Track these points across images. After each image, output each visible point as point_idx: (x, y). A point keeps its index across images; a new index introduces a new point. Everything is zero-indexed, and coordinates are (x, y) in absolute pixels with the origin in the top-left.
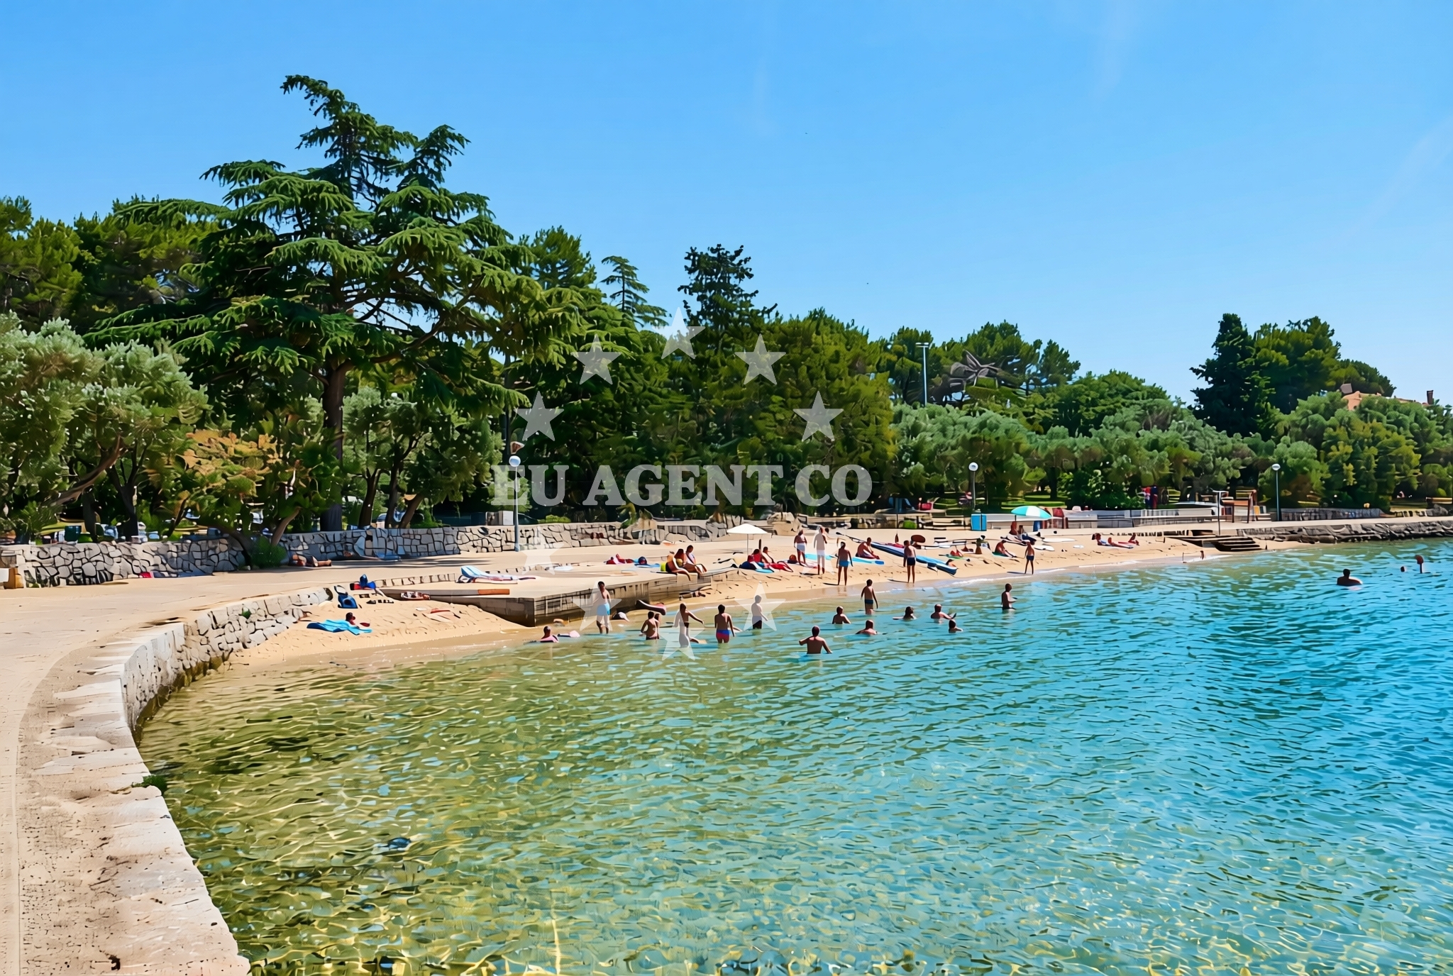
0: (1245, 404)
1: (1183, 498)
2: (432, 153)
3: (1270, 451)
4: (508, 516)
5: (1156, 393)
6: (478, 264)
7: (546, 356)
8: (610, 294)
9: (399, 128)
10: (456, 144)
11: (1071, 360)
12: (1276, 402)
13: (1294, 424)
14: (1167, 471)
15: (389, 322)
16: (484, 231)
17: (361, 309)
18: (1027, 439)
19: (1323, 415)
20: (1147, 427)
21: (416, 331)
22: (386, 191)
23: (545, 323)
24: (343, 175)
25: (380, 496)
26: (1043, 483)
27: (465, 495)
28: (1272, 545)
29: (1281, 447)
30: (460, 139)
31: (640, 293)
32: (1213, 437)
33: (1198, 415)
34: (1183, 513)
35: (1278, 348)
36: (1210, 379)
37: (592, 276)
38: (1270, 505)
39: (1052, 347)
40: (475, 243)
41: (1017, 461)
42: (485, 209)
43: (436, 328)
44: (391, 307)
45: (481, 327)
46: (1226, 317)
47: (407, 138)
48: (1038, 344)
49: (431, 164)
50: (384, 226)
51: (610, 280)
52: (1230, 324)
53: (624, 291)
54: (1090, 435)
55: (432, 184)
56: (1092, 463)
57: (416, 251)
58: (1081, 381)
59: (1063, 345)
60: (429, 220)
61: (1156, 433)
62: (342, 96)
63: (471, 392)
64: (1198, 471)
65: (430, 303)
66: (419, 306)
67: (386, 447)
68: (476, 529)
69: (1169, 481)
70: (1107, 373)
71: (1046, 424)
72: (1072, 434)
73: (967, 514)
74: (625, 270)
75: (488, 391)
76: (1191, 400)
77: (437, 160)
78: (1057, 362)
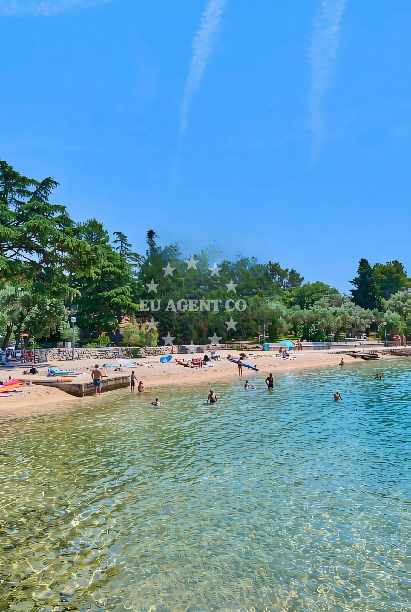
0: (370, 296)
1: (348, 336)
2: (43, 188)
3: (382, 316)
4: (69, 344)
5: (335, 291)
6: (62, 235)
7: (89, 274)
8: (116, 247)
9: (30, 178)
10: (53, 185)
11: (301, 276)
12: (383, 295)
13: (390, 305)
14: (341, 325)
15: (21, 259)
16: (65, 221)
17: (9, 253)
18: (285, 311)
19: (402, 301)
20: (331, 306)
21: (33, 263)
22: (24, 203)
23: (89, 260)
24: (4, 196)
25: (13, 335)
26: (291, 330)
27: (51, 335)
28: (385, 357)
29: (386, 315)
30: (56, 183)
31: (128, 247)
32: (359, 310)
33: (353, 300)
34: (349, 343)
35: (382, 273)
36: (356, 286)
37: (108, 240)
38: (383, 339)
39: (293, 272)
40: (60, 226)
41: (281, 319)
42: (65, 212)
43: (42, 262)
44: (23, 252)
45: (60, 261)
46: (362, 260)
47: (33, 182)
48: (287, 270)
49: (42, 192)
50: (21, 218)
51: (116, 241)
52: (363, 262)
53: (122, 246)
54: (309, 309)
55: (42, 201)
56: (311, 322)
57: (35, 230)
58: (305, 286)
59: (297, 270)
60: (41, 216)
61: (336, 308)
62: (6, 164)
63: (55, 289)
64: (353, 325)
65: (39, 250)
66: (35, 252)
67: (17, 313)
68: (56, 350)
69: (342, 329)
70: (315, 282)
71: (292, 304)
72: (302, 308)
73: (262, 343)
74: (122, 237)
75: (63, 289)
76: (349, 294)
77: (45, 191)
78: (295, 278)
